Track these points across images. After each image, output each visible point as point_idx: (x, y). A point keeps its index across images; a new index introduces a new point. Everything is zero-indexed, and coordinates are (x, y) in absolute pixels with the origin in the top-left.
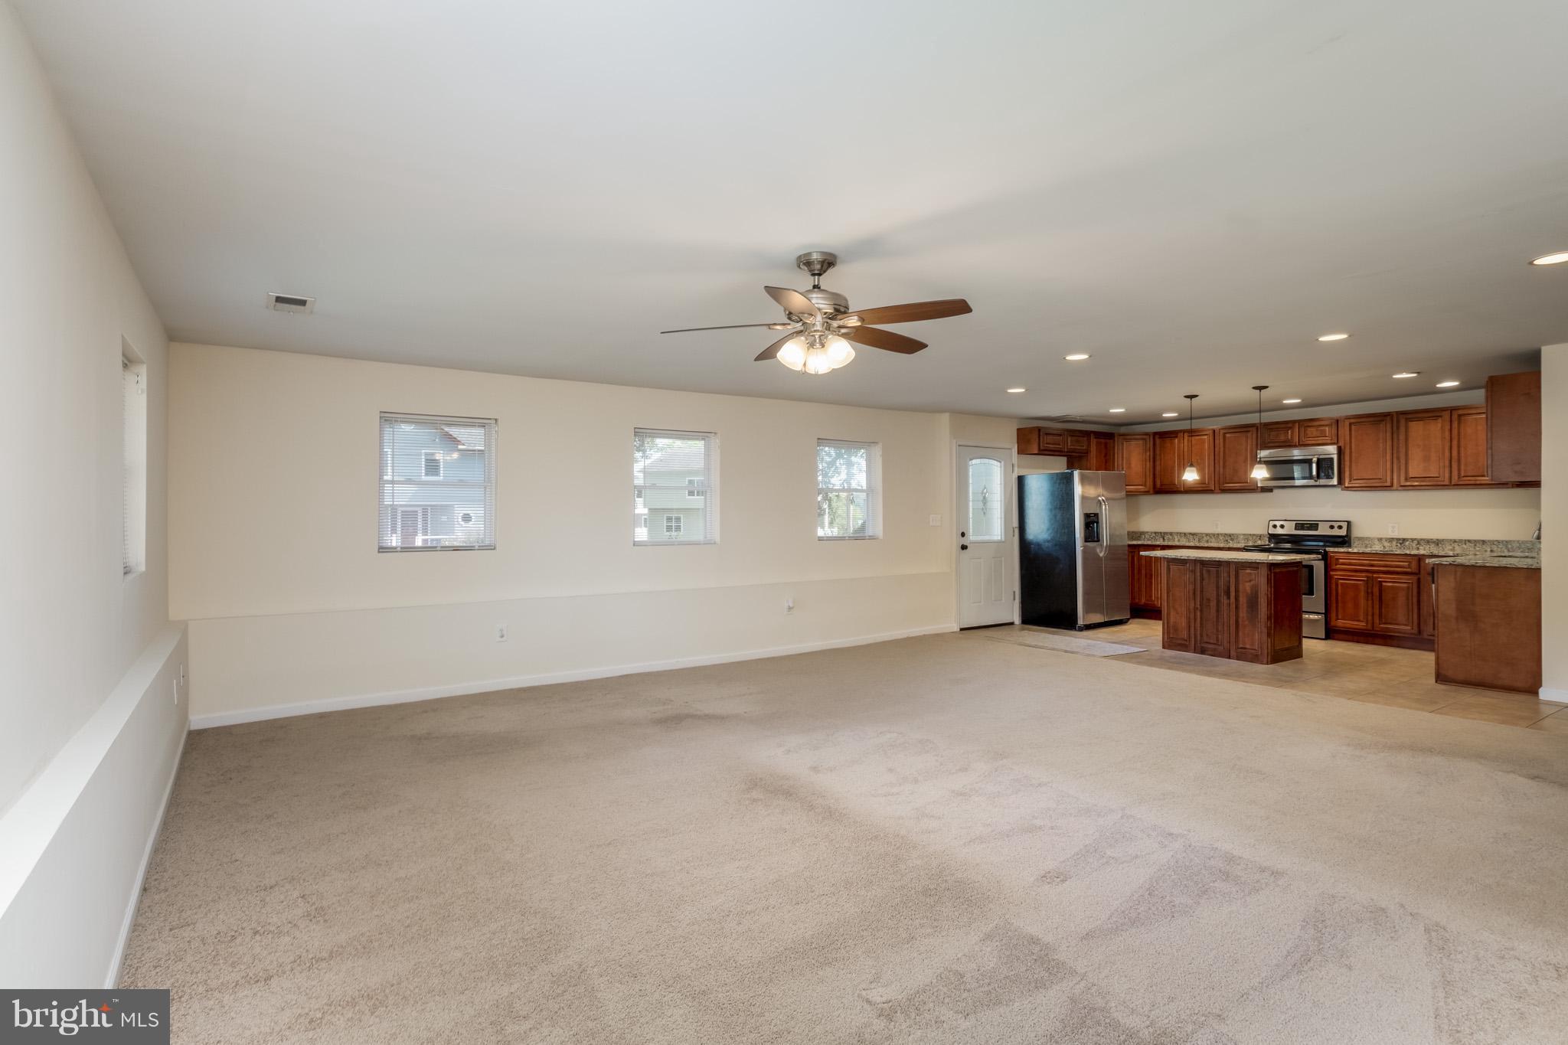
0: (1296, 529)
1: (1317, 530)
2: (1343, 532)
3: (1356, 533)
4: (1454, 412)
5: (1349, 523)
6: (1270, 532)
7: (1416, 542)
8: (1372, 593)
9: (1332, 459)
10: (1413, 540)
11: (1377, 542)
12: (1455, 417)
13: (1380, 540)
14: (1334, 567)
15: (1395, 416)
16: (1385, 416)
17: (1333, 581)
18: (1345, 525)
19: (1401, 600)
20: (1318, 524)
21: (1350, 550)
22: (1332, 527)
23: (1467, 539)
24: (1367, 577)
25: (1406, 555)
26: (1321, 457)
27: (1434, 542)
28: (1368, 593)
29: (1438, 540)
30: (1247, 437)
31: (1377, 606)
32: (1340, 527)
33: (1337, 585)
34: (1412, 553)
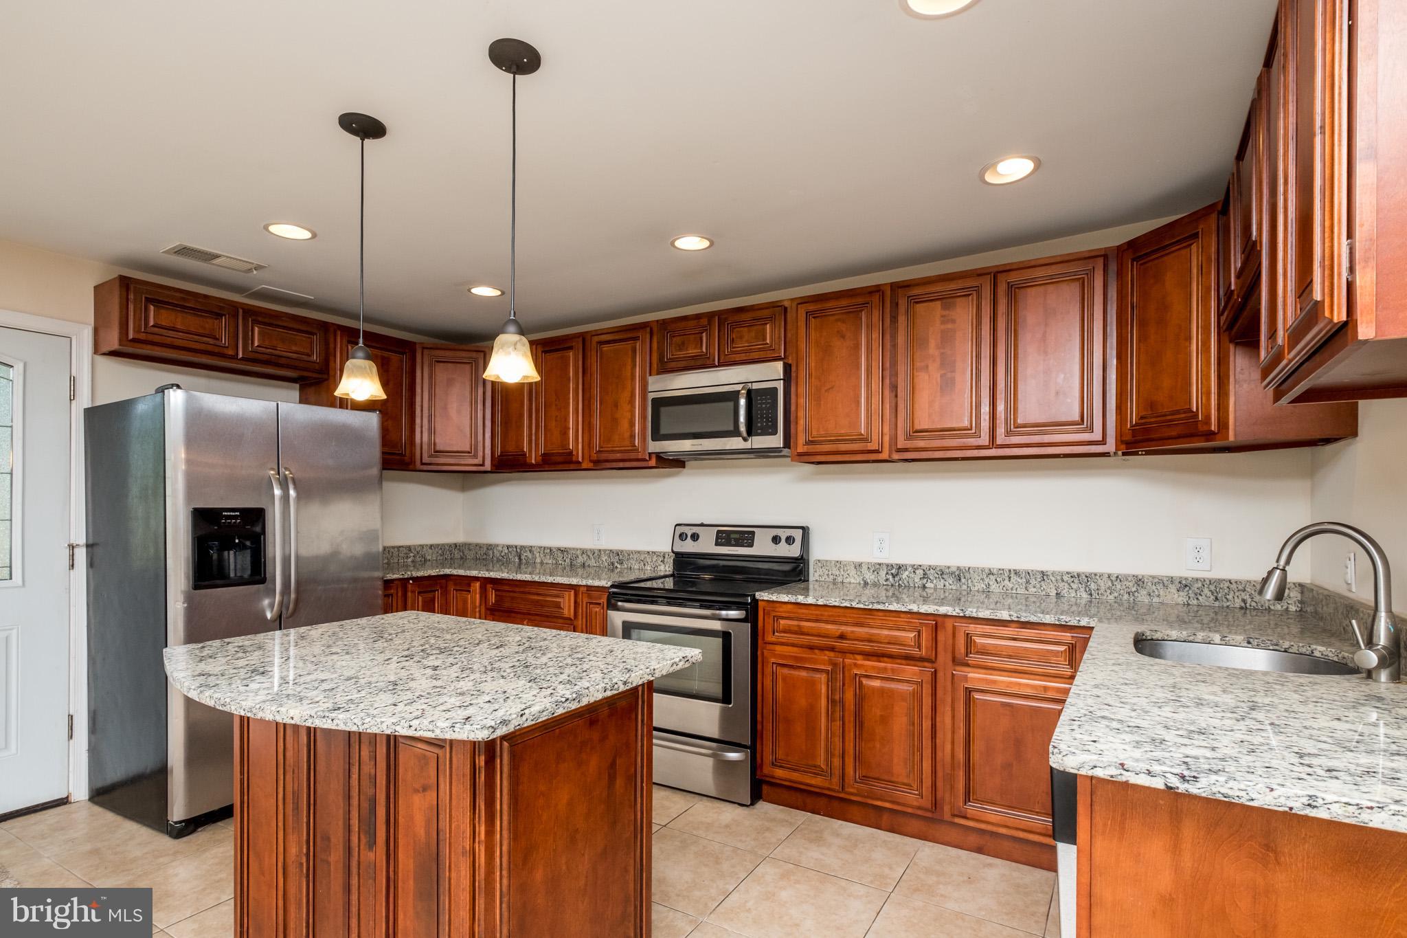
0: (717, 544)
1: (751, 545)
2: (794, 551)
3: (817, 552)
4: (1001, 278)
5: (805, 530)
6: (675, 550)
7: (920, 572)
8: (842, 701)
9: (774, 391)
10: (915, 568)
11: (853, 572)
12: (1002, 288)
13: (858, 566)
14: (770, 638)
15: (888, 293)
16: (871, 293)
17: (768, 670)
18: (798, 534)
19: (900, 723)
20: (753, 533)
21: (801, 599)
22: (776, 540)
23: (1013, 567)
24: (835, 665)
25: (910, 613)
26: (755, 386)
27: (953, 573)
28: (833, 701)
29: (958, 568)
30: (634, 351)
31: (850, 736)
32: (790, 540)
33: (775, 682)
34: (922, 611)
